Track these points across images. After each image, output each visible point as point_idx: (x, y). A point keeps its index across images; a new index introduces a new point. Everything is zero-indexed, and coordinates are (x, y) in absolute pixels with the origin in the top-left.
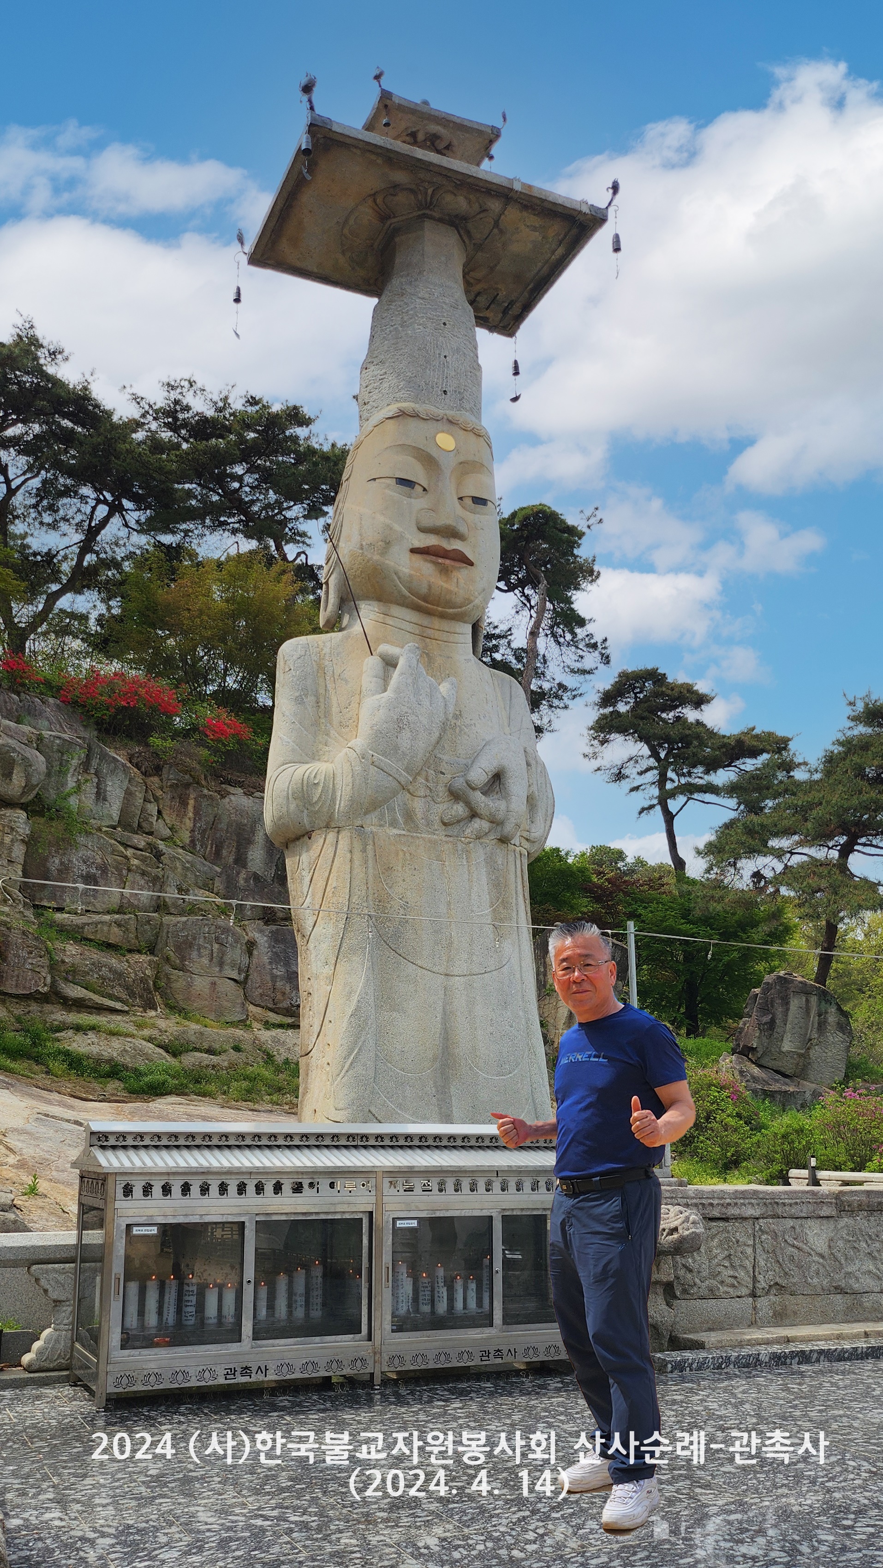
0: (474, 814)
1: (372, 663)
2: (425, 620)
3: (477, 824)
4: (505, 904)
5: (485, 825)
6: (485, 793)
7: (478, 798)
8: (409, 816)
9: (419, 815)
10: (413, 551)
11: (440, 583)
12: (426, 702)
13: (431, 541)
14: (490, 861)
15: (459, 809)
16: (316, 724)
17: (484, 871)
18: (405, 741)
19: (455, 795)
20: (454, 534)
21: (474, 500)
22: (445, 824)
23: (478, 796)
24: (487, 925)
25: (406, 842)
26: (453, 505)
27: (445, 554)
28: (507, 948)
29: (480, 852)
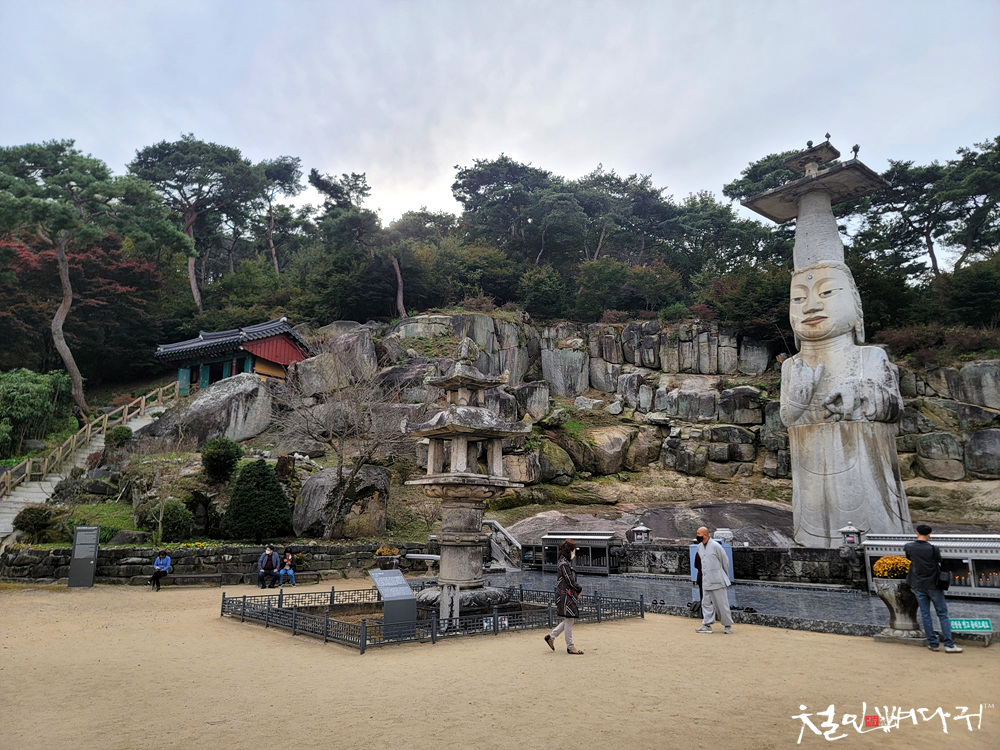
0: (833, 413)
2: (814, 344)
3: (834, 416)
5: (838, 416)
6: (834, 403)
8: (810, 419)
9: (815, 416)
10: (803, 322)
11: (812, 330)
12: (805, 378)
13: (808, 316)
14: (842, 429)
15: (827, 412)
17: (839, 434)
18: (798, 394)
19: (825, 408)
20: (818, 310)
21: (825, 293)
22: (825, 418)
23: (832, 406)
24: (842, 453)
25: (810, 429)
26: (814, 300)
27: (813, 320)
28: (852, 461)
29: (837, 427)
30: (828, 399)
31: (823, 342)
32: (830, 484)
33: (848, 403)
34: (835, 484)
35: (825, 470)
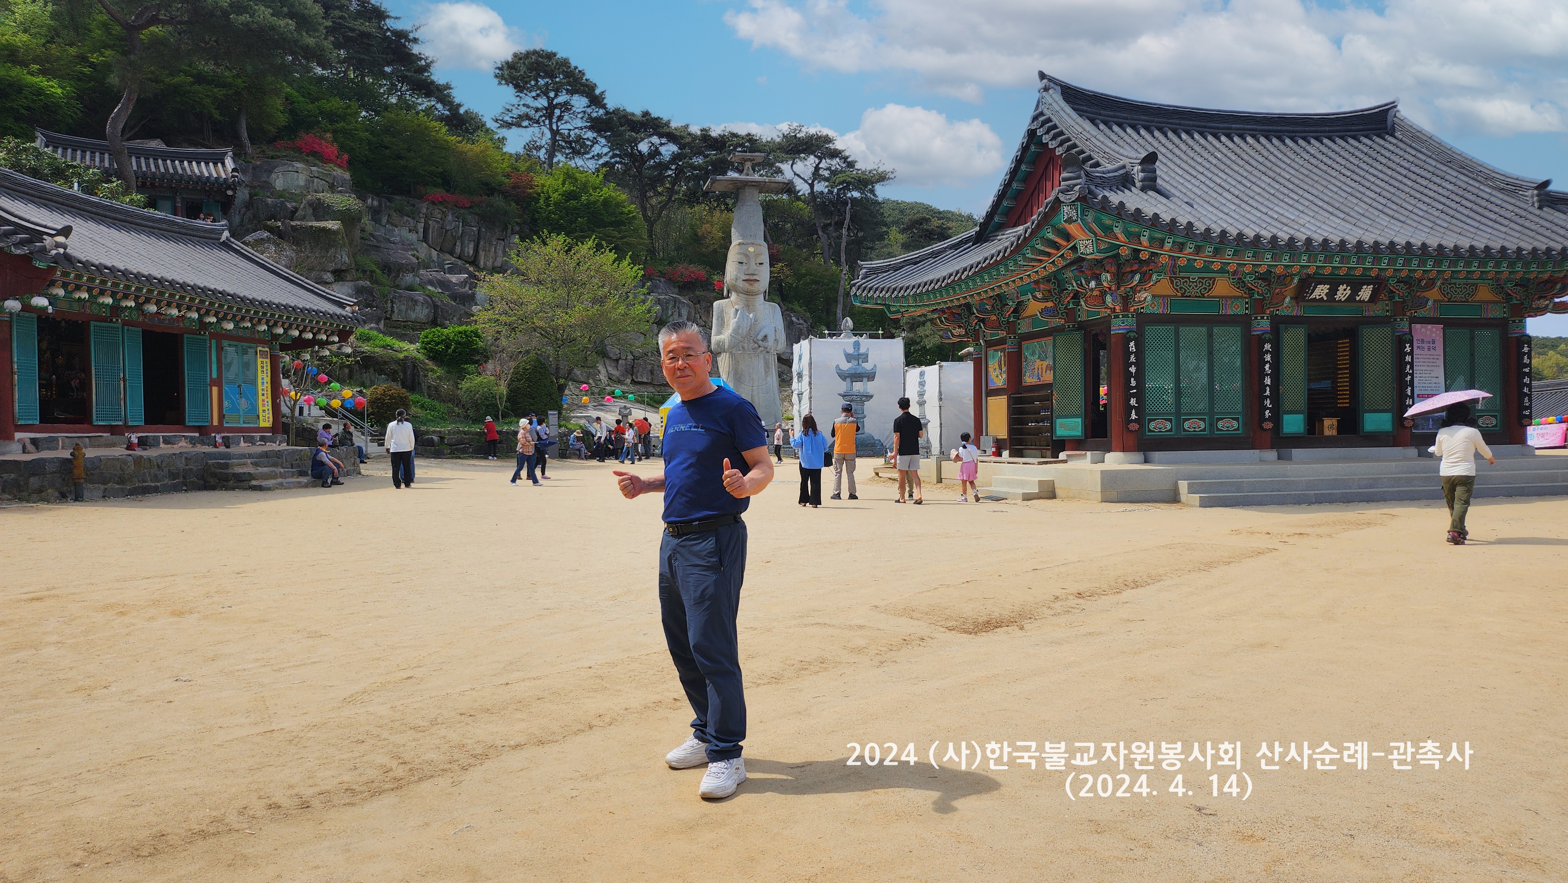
0: (760, 346)
1: (733, 310)
2: (748, 297)
3: (760, 349)
4: (768, 368)
5: (763, 349)
6: (762, 341)
8: (743, 348)
9: (746, 349)
10: (743, 280)
11: (750, 288)
12: (745, 321)
13: (747, 277)
14: (764, 357)
15: (756, 345)
16: (722, 325)
17: (763, 360)
18: (740, 331)
19: (755, 342)
20: (754, 275)
21: (760, 264)
22: (753, 349)
23: (760, 342)
24: (763, 373)
25: (743, 355)
26: (753, 267)
27: (751, 280)
28: (769, 379)
29: (761, 356)
30: (760, 337)
31: (753, 297)
32: (755, 393)
33: (771, 339)
34: (758, 393)
35: (753, 383)
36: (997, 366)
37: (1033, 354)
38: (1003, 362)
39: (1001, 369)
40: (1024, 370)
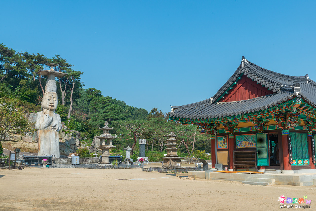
0: (54, 128)
1: (45, 116)
2: (50, 111)
5: (55, 129)
7: (54, 127)
9: (49, 128)
10: (49, 105)
11: (51, 108)
12: (49, 119)
13: (51, 104)
15: (52, 128)
17: (54, 133)
18: (47, 123)
19: (52, 127)
20: (53, 104)
21: (55, 100)
22: (51, 129)
24: (54, 138)
25: (48, 131)
26: (52, 101)
27: (52, 106)
28: (56, 139)
30: (54, 125)
31: (52, 111)
32: (52, 144)
34: (53, 144)
35: (51, 141)
36: (222, 142)
37: (241, 139)
38: (225, 141)
39: (224, 142)
40: (236, 144)
